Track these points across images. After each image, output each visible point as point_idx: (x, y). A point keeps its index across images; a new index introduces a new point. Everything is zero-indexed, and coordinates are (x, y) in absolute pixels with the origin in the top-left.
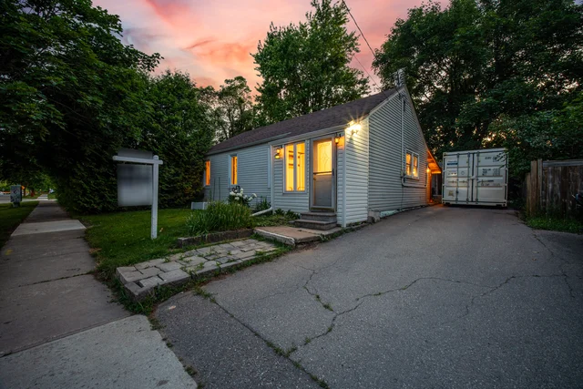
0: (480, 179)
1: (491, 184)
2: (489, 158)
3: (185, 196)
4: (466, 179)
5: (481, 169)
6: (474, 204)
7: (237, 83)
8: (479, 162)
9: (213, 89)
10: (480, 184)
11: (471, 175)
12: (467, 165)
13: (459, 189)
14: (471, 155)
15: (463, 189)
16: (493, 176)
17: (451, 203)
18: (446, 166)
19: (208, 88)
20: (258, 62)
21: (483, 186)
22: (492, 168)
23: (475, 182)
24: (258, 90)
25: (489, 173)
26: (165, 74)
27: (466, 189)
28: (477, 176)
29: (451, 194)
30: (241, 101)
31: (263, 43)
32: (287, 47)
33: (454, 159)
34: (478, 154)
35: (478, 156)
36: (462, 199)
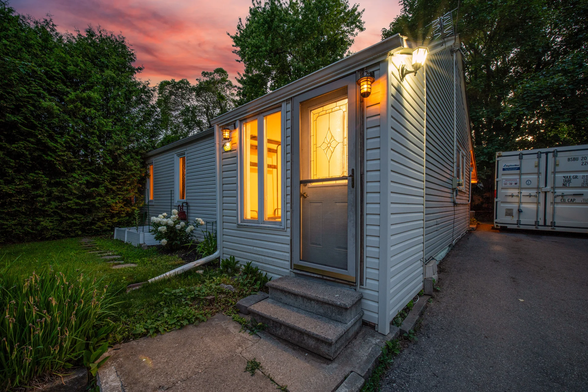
0: (559, 191)
1: (578, 199)
2: (575, 159)
3: (113, 216)
4: (533, 192)
5: (560, 176)
6: (549, 229)
7: (217, 77)
8: (556, 165)
9: (188, 83)
10: (558, 199)
11: (542, 185)
12: (536, 170)
13: (523, 206)
14: (544, 156)
15: (529, 206)
16: (582, 187)
17: (509, 227)
18: (501, 171)
19: (182, 82)
20: (237, 45)
21: (563, 202)
22: (580, 175)
23: (550, 197)
24: (239, 81)
25: (574, 182)
26: (84, 34)
27: (534, 206)
28: (554, 188)
29: (509, 213)
30: (222, 98)
31: (244, 22)
32: (272, 21)
33: (514, 161)
34: (555, 154)
35: (555, 156)
36: (528, 220)
